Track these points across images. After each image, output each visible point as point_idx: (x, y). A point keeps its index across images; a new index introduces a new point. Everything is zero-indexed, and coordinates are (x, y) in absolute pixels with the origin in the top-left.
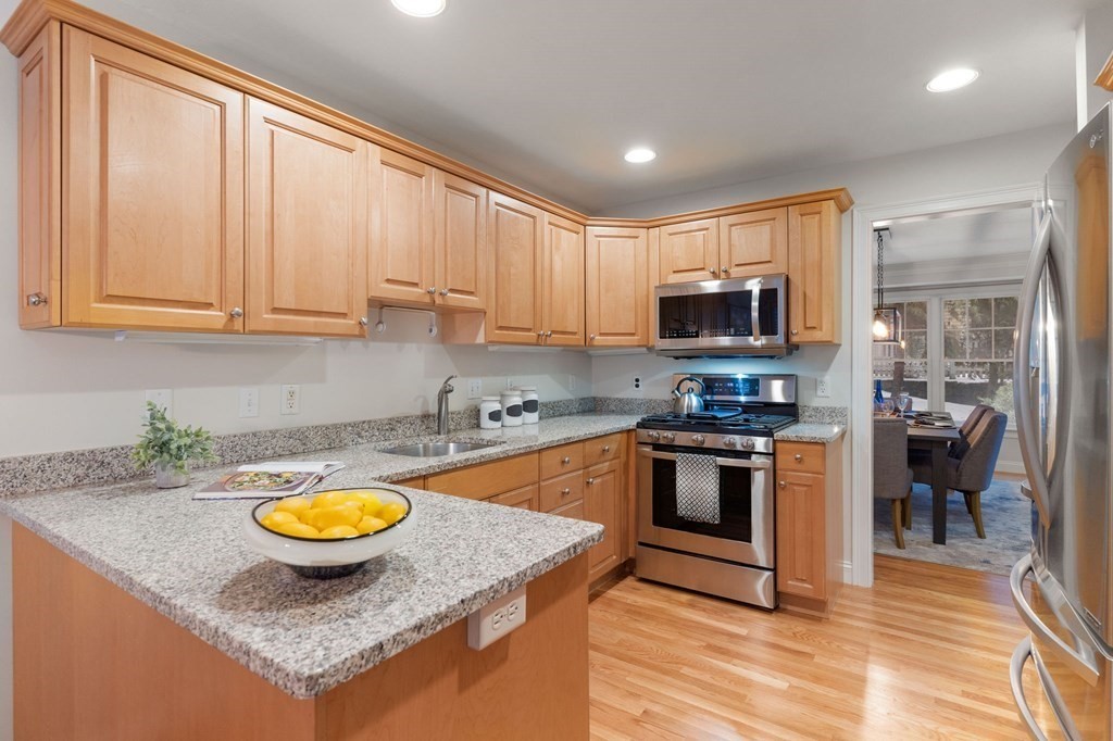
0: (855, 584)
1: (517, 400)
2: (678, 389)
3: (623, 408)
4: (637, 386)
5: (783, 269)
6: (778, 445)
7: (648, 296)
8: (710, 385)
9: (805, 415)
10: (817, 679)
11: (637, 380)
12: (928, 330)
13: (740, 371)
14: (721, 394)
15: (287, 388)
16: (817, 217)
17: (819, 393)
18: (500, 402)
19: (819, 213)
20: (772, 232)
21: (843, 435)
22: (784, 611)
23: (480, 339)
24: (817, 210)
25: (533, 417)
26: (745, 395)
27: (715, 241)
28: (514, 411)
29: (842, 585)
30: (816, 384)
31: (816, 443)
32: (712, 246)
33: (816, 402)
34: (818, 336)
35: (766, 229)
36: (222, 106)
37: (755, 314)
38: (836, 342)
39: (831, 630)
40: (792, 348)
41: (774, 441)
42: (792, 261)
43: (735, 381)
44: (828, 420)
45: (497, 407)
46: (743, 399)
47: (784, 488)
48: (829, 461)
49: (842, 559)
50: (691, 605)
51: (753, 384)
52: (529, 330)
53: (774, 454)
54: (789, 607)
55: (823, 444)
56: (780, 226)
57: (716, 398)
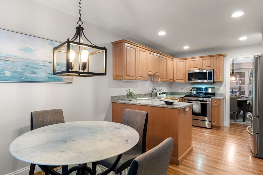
0: (226, 126)
1: (163, 92)
2: (191, 90)
3: (179, 94)
4: (182, 90)
5: (213, 68)
6: (212, 100)
7: (186, 72)
8: (198, 89)
9: (217, 95)
10: (219, 136)
11: (182, 89)
12: (245, 78)
13: (203, 87)
14: (200, 91)
15: (134, 88)
16: (219, 58)
17: (219, 91)
18: (160, 92)
19: (220, 58)
20: (211, 61)
21: (224, 98)
22: (213, 129)
23: (159, 80)
24: (220, 57)
25: (165, 95)
26: (205, 91)
27: (199, 62)
28: (162, 93)
29: (223, 126)
30: (219, 89)
31: (219, 99)
32: (199, 63)
33: (219, 93)
34: (219, 80)
35: (209, 60)
36: (135, 49)
37: (207, 76)
38: (223, 81)
39: (221, 131)
40: (214, 82)
41: (211, 99)
42: (215, 66)
43: (202, 89)
44: (221, 96)
45: (160, 93)
46: (204, 92)
47: (213, 107)
48: (221, 102)
49: (223, 122)
50: (195, 128)
51: (206, 89)
52: (166, 79)
53: (211, 101)
54: (213, 128)
55: (220, 99)
56: (212, 60)
57: (198, 92)
